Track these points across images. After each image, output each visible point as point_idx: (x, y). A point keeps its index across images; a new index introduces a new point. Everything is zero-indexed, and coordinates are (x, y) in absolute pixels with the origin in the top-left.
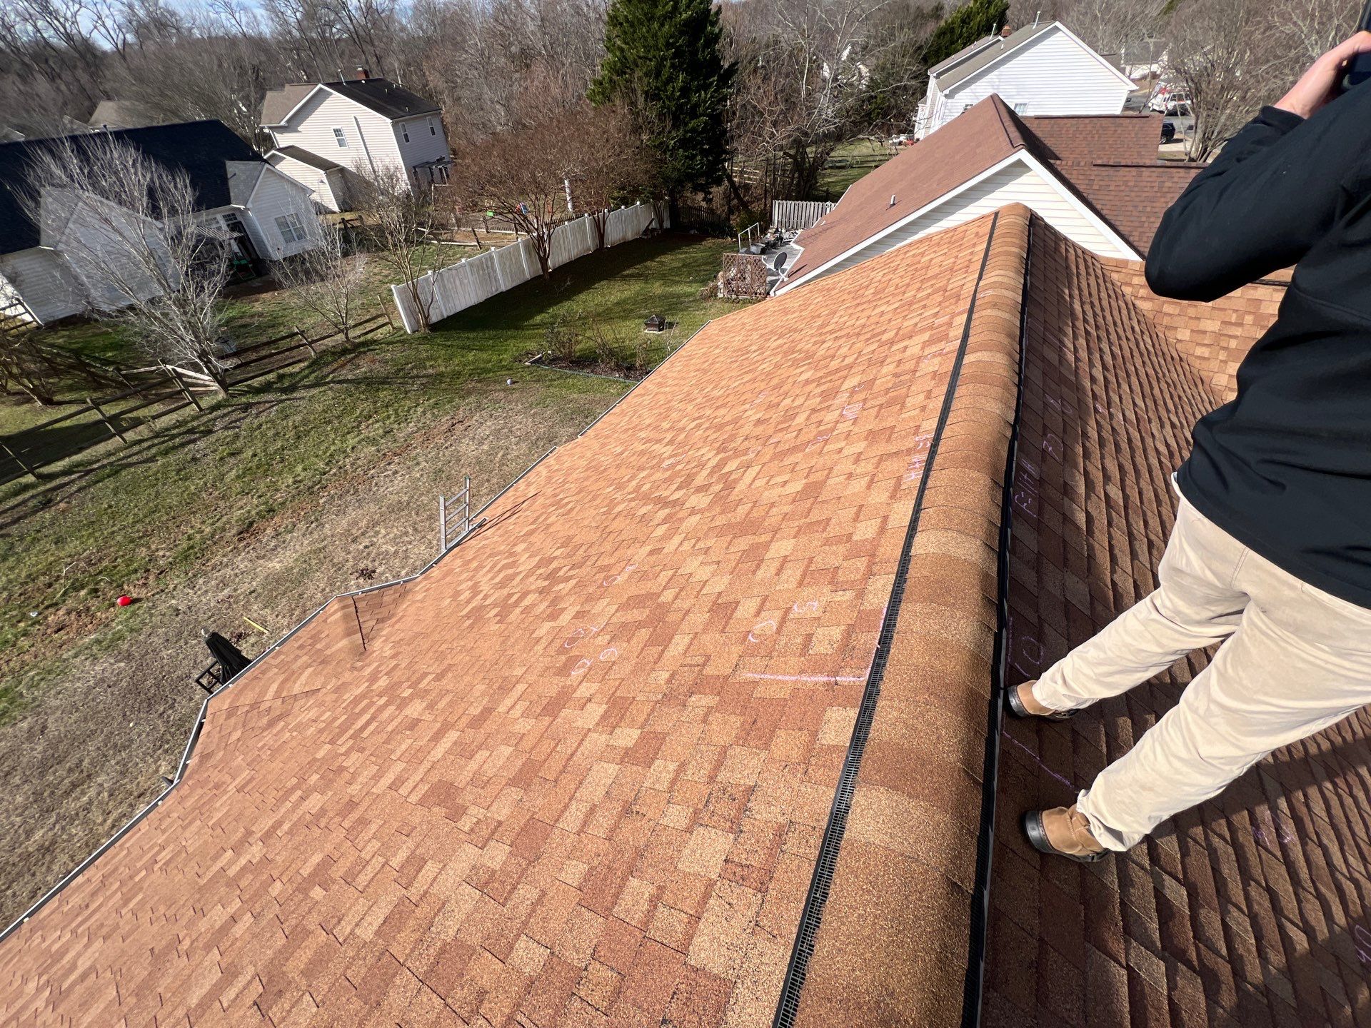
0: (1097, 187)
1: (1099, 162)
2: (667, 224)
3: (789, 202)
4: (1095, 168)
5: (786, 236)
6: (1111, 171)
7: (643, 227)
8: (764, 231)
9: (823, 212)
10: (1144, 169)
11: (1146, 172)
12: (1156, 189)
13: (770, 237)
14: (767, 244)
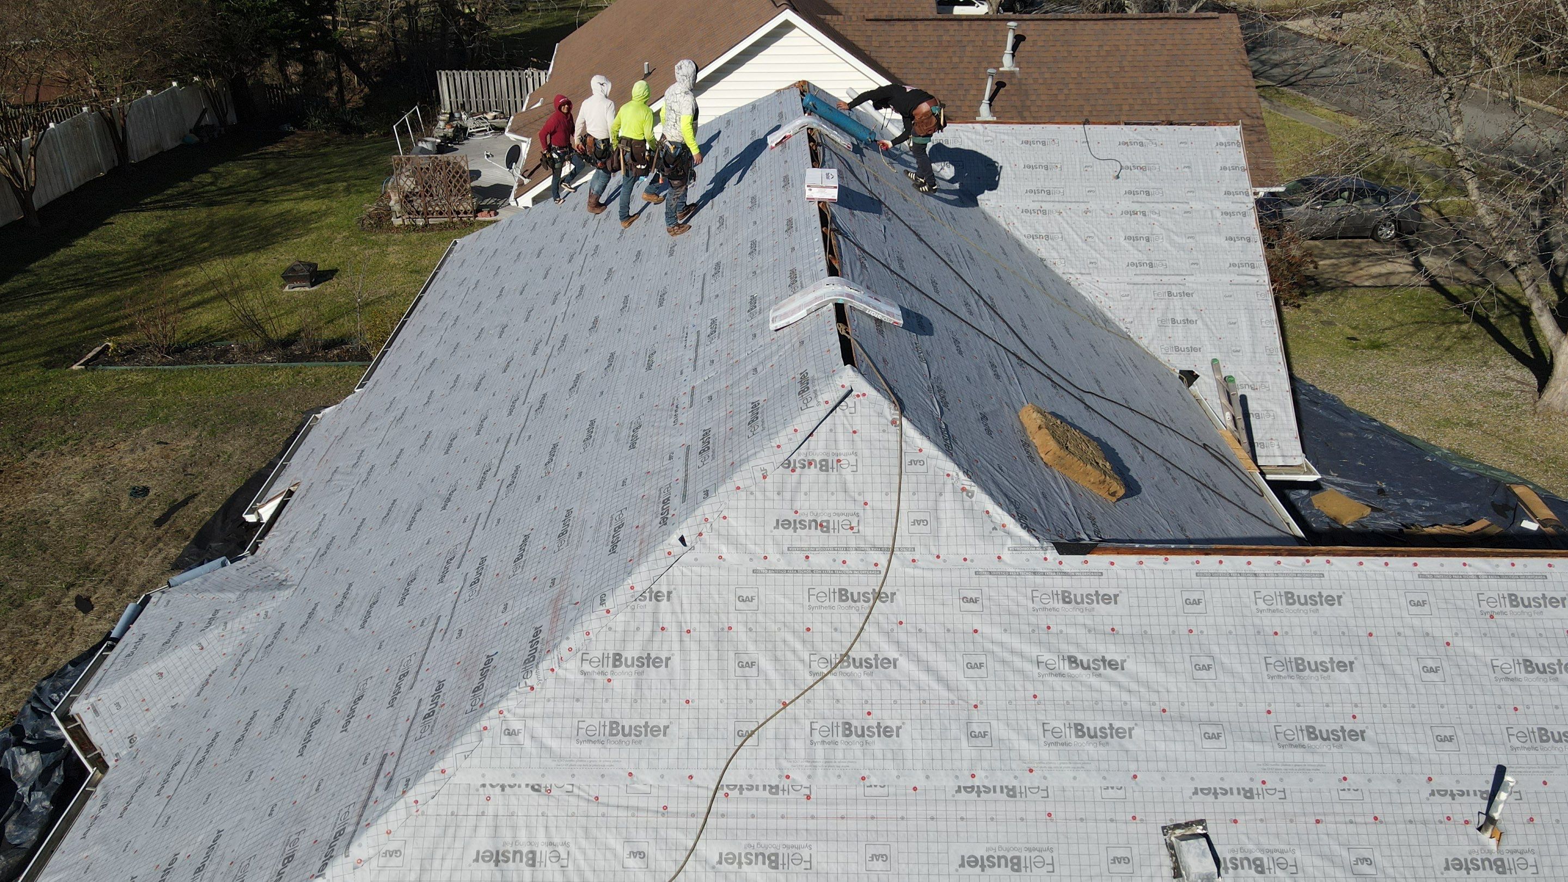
0: (876, 44)
1: (871, 16)
2: (232, 118)
3: (463, 73)
4: (869, 23)
5: (470, 124)
6: (886, 26)
7: (191, 122)
8: (430, 119)
9: (523, 85)
10: (918, 22)
11: (921, 26)
12: (936, 44)
13: (442, 127)
14: (445, 138)
